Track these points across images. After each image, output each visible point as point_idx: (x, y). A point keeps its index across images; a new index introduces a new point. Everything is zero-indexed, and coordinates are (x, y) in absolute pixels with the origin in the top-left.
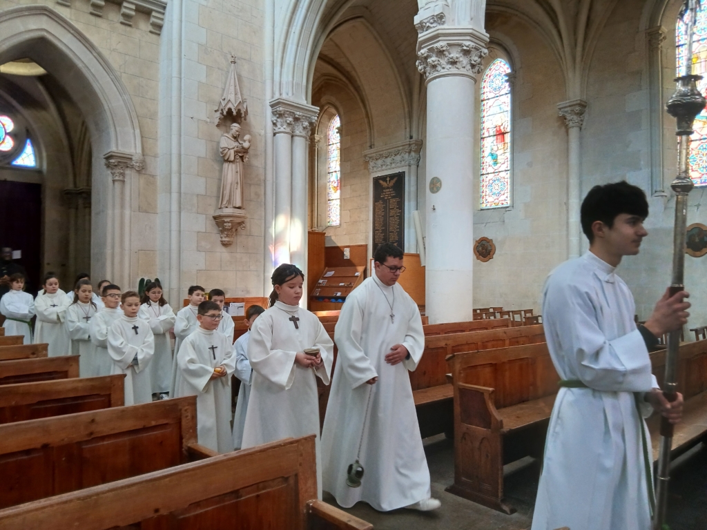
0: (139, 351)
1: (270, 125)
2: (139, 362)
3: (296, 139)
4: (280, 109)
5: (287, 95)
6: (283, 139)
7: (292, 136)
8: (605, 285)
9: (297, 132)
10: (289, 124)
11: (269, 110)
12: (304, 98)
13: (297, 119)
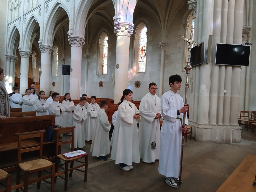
0: (84, 117)
1: (5, 59)
2: (84, 121)
3: (11, 62)
4: (7, 57)
5: (9, 54)
6: (8, 62)
7: (10, 61)
8: (173, 97)
9: (11, 60)
10: (9, 59)
11: (5, 56)
12: (13, 54)
13: (11, 58)
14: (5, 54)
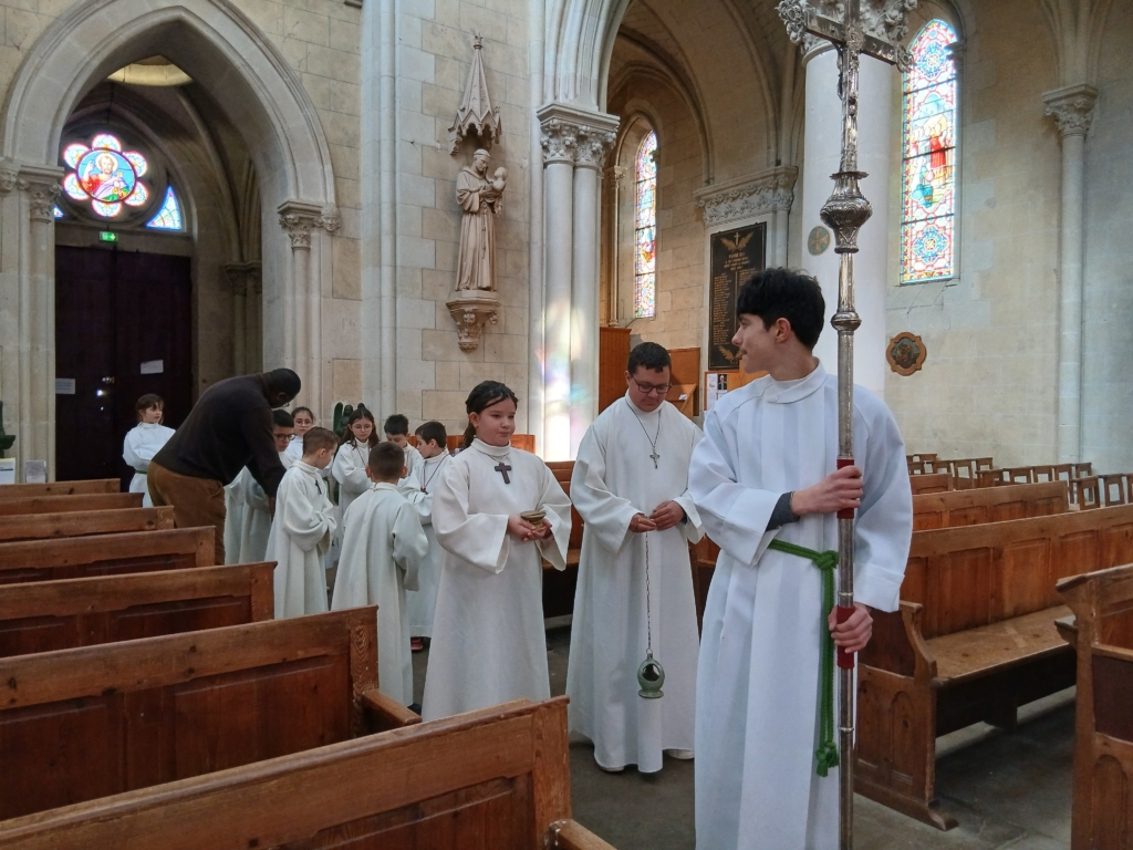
1: (537, 149)
3: (581, 171)
4: (556, 122)
5: (567, 99)
6: (559, 174)
7: (575, 168)
9: (583, 161)
10: (569, 147)
11: (536, 125)
12: (594, 102)
13: (581, 139)
14: (535, 106)
